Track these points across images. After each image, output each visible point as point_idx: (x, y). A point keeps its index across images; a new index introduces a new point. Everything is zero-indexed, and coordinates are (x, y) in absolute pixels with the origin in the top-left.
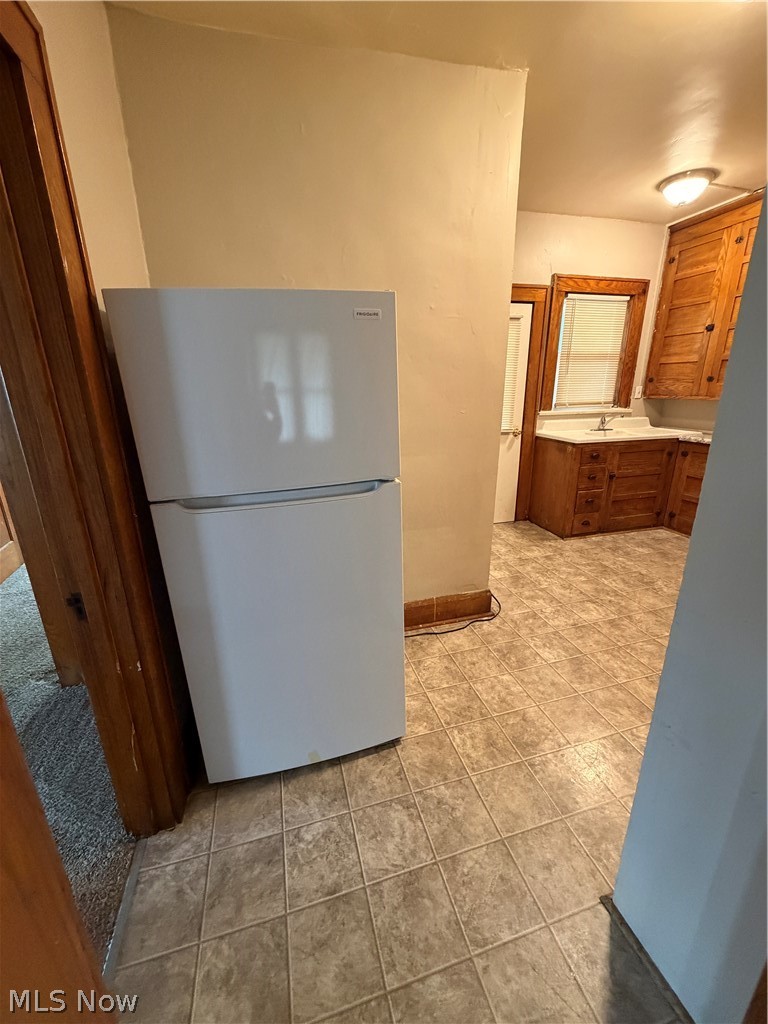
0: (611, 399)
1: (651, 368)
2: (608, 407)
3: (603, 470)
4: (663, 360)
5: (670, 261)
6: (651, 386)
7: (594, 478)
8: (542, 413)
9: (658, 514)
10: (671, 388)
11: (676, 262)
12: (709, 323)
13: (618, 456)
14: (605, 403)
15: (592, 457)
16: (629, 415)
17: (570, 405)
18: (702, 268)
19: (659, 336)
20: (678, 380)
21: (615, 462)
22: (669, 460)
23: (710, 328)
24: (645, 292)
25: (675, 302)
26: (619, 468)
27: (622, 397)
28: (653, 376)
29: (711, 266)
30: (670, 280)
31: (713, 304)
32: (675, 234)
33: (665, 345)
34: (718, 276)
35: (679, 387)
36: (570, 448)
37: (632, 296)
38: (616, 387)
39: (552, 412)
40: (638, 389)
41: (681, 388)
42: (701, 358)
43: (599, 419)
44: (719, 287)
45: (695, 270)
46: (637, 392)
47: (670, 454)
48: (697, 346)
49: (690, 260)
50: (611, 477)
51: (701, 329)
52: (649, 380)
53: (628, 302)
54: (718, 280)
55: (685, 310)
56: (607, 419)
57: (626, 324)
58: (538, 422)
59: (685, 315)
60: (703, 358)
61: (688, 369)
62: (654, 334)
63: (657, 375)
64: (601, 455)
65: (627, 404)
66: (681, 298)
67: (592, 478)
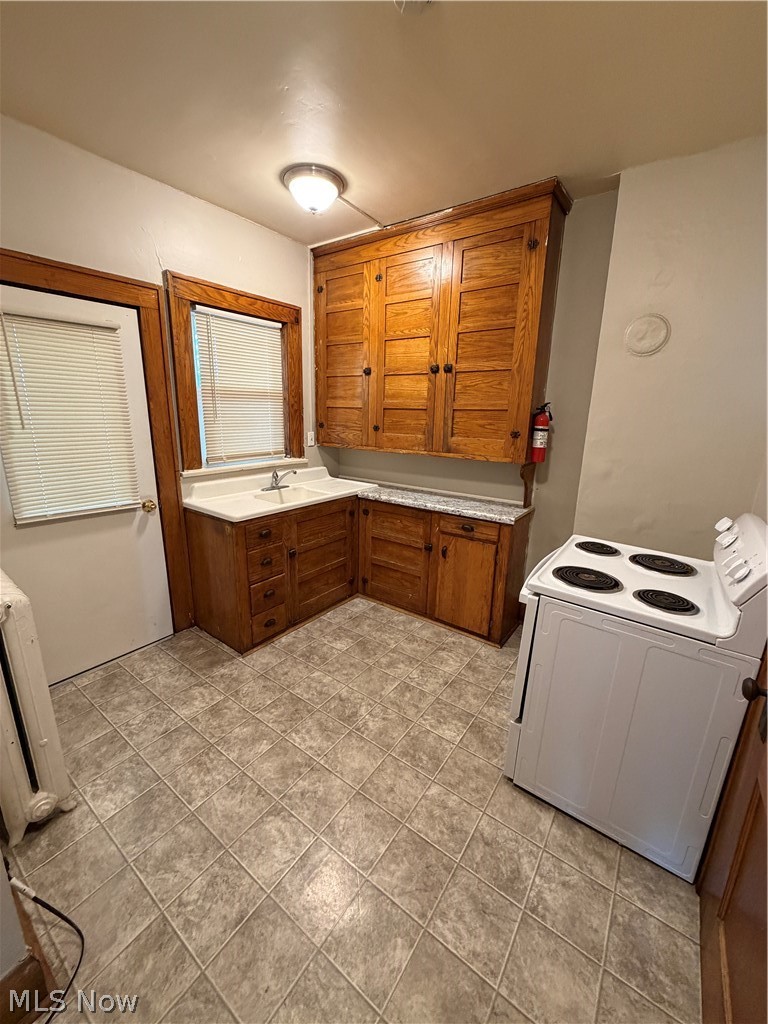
0: (281, 448)
1: (320, 412)
2: (281, 458)
3: (279, 549)
4: (330, 403)
5: (318, 290)
6: (322, 431)
7: (269, 563)
8: (186, 473)
9: (351, 582)
10: (342, 436)
11: (324, 291)
12: (365, 366)
13: (295, 526)
14: (275, 453)
15: (261, 536)
16: (305, 465)
17: (228, 458)
18: (350, 303)
19: (321, 375)
20: (347, 427)
21: (294, 536)
22: (352, 521)
23: (368, 372)
24: (297, 321)
25: (331, 338)
26: (299, 543)
27: (294, 445)
28: (323, 420)
29: (358, 303)
30: (322, 312)
31: (366, 345)
32: (319, 260)
33: (329, 386)
34: (366, 314)
35: (349, 435)
36: (228, 528)
37: (284, 324)
38: (285, 434)
39: (204, 470)
40: (310, 436)
41: (351, 436)
42: (364, 405)
43: (271, 474)
44: (368, 327)
45: (344, 304)
46: (309, 439)
47: (352, 514)
48: (359, 390)
49: (338, 293)
50: (292, 555)
51: (360, 372)
52: (319, 426)
53: (281, 329)
54: (366, 319)
55: (342, 349)
56: (280, 474)
57: (283, 357)
58: (183, 487)
59: (342, 354)
60: (366, 403)
61: (355, 416)
62: (316, 372)
63: (327, 420)
64: (274, 531)
65: (301, 454)
66: (336, 335)
67: (266, 563)
